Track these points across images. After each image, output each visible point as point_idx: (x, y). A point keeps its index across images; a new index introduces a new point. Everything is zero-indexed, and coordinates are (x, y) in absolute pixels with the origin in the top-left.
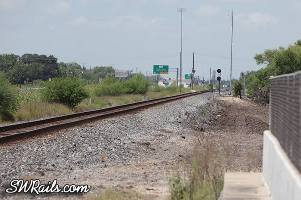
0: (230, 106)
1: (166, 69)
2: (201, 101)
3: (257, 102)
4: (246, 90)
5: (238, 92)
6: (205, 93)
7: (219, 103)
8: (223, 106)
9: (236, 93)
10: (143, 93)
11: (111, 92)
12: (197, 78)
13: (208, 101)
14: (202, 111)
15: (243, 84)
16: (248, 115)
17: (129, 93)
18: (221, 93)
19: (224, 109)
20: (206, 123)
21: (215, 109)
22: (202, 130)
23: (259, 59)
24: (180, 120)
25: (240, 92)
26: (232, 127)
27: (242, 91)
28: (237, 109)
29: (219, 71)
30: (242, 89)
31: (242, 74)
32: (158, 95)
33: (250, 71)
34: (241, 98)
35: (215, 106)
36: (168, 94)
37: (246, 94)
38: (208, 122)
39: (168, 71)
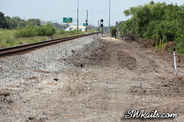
0: (108, 43)
1: (71, 20)
2: (88, 40)
3: (126, 40)
4: (119, 32)
5: (114, 34)
6: (93, 35)
7: (101, 41)
8: (104, 43)
9: (113, 34)
10: (50, 35)
11: (27, 35)
12: (91, 25)
13: (94, 40)
14: (87, 48)
15: (117, 28)
16: (120, 50)
17: (40, 35)
18: (104, 35)
19: (104, 45)
20: (88, 58)
21: (97, 46)
22: (82, 66)
23: (127, 13)
24: (66, 57)
25: (115, 34)
26: (107, 62)
27: (116, 33)
28: (113, 45)
29: (102, 21)
30: (116, 32)
31: (117, 23)
32: (61, 37)
33: (122, 21)
34: (116, 38)
35: (98, 43)
36: (69, 35)
37: (119, 35)
38: (90, 57)
39: (72, 21)
